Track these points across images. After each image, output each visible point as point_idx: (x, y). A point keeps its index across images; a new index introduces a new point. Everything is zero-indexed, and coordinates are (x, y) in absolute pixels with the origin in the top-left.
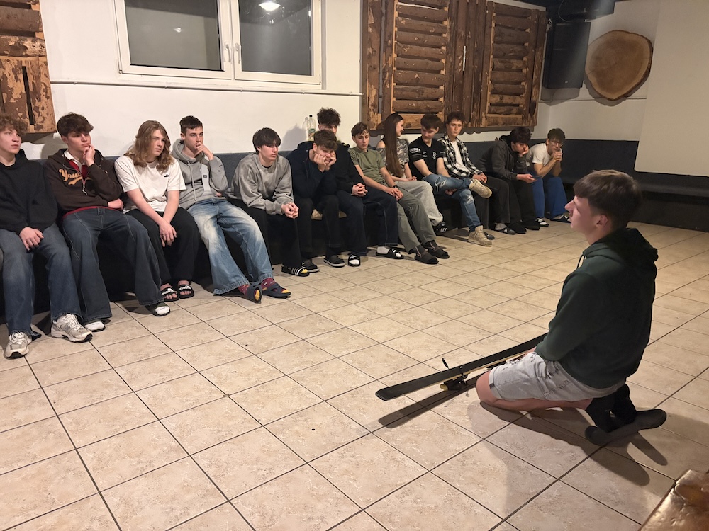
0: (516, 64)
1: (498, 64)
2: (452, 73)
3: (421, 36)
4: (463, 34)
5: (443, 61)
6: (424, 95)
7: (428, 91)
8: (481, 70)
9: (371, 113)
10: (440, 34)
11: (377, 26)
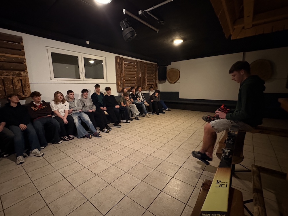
0: (152, 75)
1: (148, 76)
2: (138, 77)
3: (130, 69)
4: (140, 69)
5: (136, 75)
6: (132, 83)
7: (133, 82)
8: (144, 77)
9: (119, 87)
10: (134, 69)
11: (119, 67)
